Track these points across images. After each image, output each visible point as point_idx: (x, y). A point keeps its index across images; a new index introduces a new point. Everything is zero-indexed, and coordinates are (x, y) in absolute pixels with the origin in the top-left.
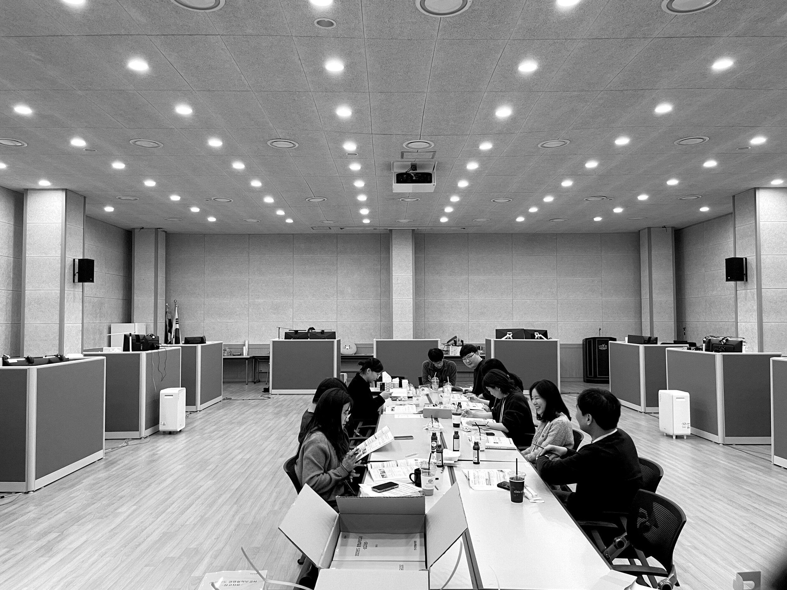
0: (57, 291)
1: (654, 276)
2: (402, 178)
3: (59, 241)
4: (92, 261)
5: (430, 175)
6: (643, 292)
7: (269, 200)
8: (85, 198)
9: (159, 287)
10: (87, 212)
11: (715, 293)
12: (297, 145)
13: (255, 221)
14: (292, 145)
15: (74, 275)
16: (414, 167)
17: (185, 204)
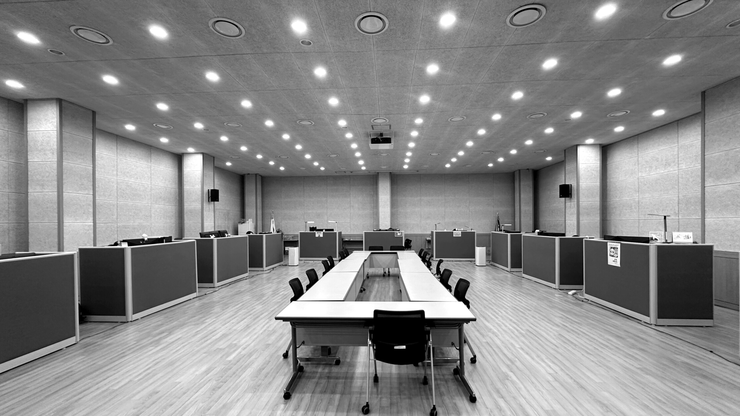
0: (200, 206)
1: (522, 196)
2: (375, 141)
3: (200, 180)
4: (218, 191)
5: (390, 139)
6: (516, 205)
7: (308, 156)
8: (214, 157)
9: (258, 204)
10: (215, 166)
11: (555, 205)
12: (313, 123)
13: (304, 169)
14: (311, 123)
15: (209, 198)
16: (381, 135)
17: (266, 160)
